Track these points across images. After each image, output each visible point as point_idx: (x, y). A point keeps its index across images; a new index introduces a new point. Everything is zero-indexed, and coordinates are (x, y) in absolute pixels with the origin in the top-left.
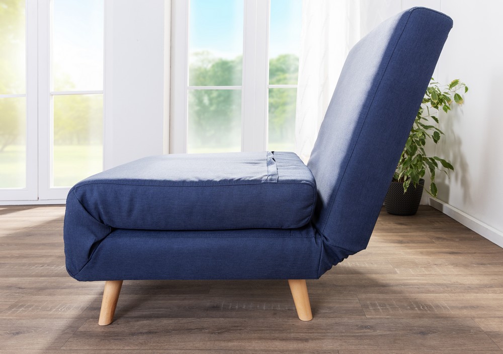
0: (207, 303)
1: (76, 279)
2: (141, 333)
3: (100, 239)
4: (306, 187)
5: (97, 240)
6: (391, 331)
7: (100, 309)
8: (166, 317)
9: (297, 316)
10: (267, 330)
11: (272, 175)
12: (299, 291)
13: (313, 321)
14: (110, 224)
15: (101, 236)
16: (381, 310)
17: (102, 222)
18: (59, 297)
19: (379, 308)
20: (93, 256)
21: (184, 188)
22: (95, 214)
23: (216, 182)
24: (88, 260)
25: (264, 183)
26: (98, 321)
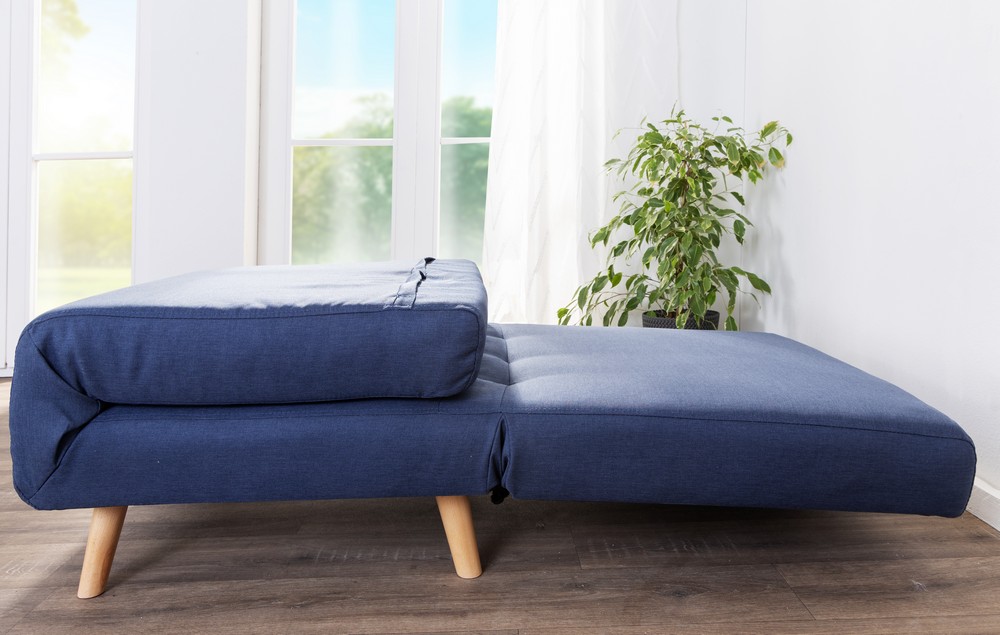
0: (291, 550)
1: (32, 505)
2: (155, 611)
3: (78, 424)
4: (463, 315)
5: (72, 426)
6: (622, 591)
7: (79, 568)
8: (207, 579)
9: (452, 570)
10: (393, 598)
11: (405, 295)
12: (454, 519)
13: (482, 578)
14: (98, 395)
15: (79, 420)
16: (610, 555)
17: (83, 391)
18: (12, 547)
19: (608, 550)
20: (64, 459)
21: (239, 321)
22: (69, 375)
23: (298, 309)
24: (54, 467)
25: (388, 309)
26: (77, 590)
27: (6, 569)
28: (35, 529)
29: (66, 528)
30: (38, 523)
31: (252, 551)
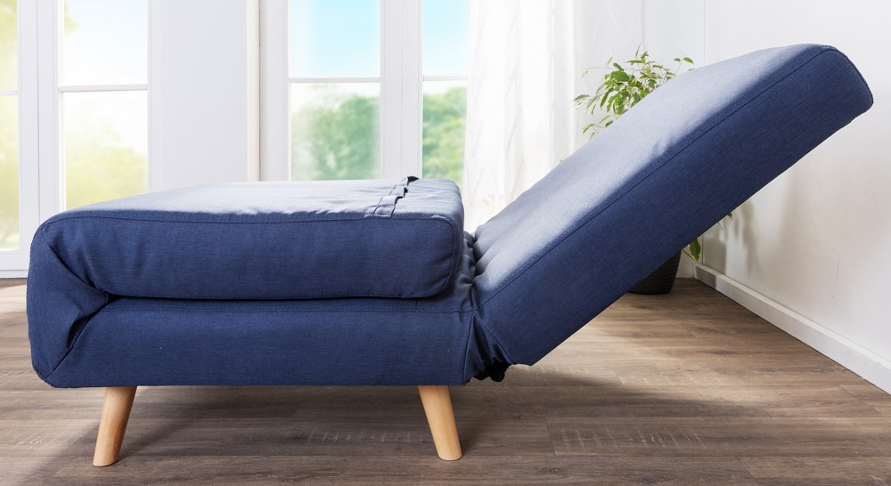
0: (286, 429)
1: (49, 383)
2: (161, 480)
3: (88, 314)
4: (439, 225)
5: (82, 315)
6: (593, 476)
7: (94, 441)
8: (210, 454)
9: (434, 453)
10: (380, 475)
11: (384, 206)
12: (436, 407)
13: (462, 461)
14: (105, 288)
15: (89, 309)
16: (582, 444)
17: (92, 284)
19: (580, 439)
20: (77, 342)
21: (231, 225)
22: (78, 269)
23: (286, 216)
24: (67, 350)
25: (369, 218)
26: (92, 460)
27: (29, 440)
28: (58, 407)
29: (84, 406)
30: (61, 401)
31: (252, 431)
